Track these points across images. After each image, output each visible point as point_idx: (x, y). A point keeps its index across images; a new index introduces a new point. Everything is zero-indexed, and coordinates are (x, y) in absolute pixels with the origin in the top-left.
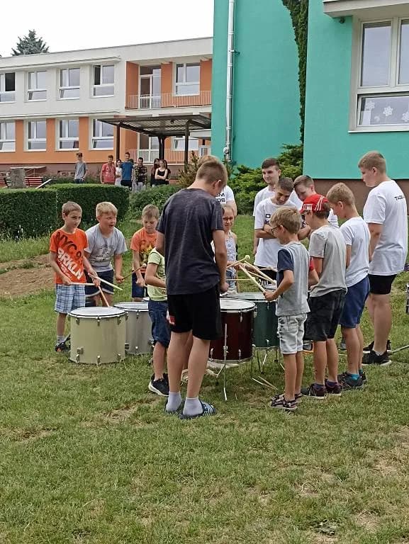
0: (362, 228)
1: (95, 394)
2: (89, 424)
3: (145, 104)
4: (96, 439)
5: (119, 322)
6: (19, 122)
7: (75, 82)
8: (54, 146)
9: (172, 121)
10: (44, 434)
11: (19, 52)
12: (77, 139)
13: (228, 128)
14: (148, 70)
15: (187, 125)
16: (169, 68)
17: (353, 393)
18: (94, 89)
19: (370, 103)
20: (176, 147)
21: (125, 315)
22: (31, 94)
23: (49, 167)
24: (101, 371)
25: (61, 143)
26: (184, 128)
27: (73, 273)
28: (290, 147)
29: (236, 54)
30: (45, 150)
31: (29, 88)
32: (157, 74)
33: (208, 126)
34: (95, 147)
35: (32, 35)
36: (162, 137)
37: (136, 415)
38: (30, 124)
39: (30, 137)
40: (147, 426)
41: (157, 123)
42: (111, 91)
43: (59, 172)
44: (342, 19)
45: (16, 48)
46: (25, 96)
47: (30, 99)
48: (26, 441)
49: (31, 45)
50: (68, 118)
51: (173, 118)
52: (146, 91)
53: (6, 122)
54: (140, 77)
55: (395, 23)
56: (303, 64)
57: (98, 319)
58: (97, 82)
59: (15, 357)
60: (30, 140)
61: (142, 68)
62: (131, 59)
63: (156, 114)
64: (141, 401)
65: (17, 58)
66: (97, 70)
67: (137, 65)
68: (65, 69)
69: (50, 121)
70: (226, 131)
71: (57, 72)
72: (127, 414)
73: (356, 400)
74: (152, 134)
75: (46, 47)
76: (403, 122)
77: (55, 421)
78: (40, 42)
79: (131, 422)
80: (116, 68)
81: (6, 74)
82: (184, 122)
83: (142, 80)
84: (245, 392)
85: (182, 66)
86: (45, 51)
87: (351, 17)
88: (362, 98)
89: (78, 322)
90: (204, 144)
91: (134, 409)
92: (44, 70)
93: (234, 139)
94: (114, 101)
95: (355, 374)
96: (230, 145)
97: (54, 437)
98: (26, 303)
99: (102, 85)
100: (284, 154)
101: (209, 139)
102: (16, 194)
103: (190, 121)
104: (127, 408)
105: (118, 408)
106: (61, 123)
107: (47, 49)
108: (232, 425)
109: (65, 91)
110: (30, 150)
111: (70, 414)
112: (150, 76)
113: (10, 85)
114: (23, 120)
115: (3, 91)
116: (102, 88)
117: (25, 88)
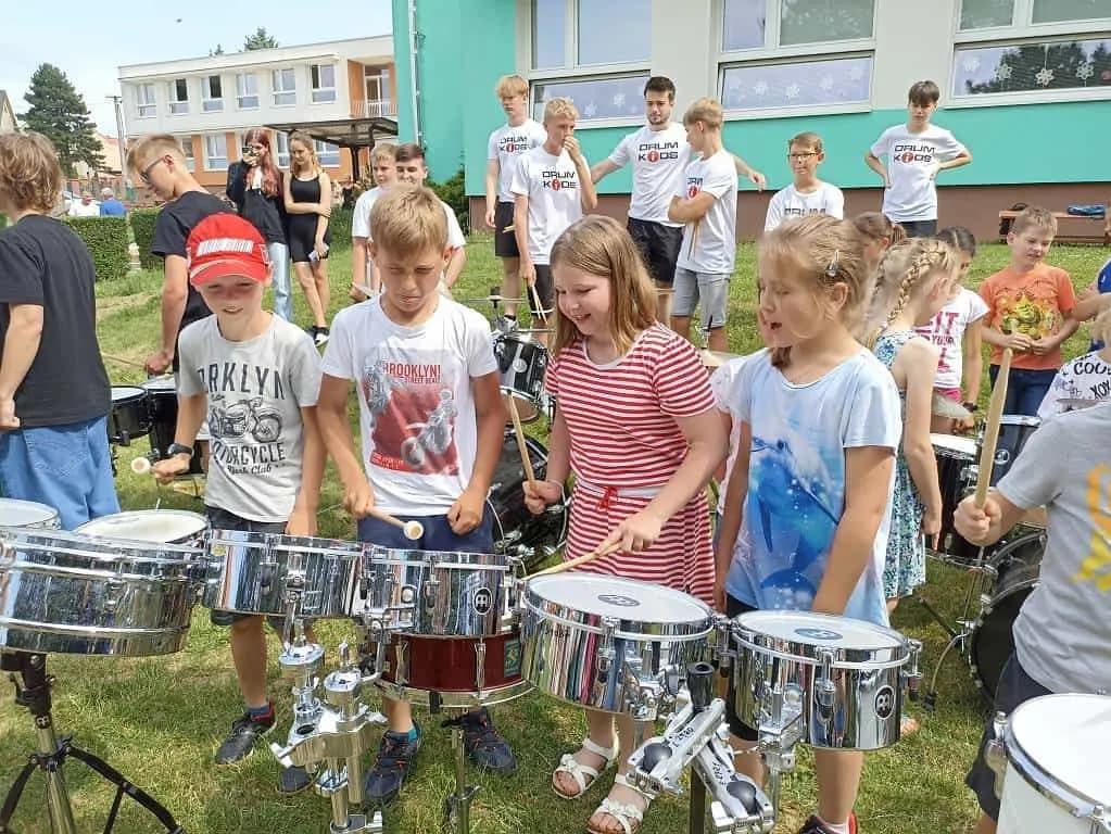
3: (374, 111)
6: (230, 135)
7: (290, 85)
14: (374, 70)
18: (314, 94)
22: (241, 101)
31: (239, 94)
32: (384, 75)
35: (262, 34)
42: (331, 96)
46: (234, 103)
47: (241, 106)
52: (373, 95)
53: (215, 136)
54: (366, 78)
58: (316, 85)
61: (367, 67)
62: (353, 57)
66: (315, 70)
67: (361, 64)
68: (279, 70)
71: (269, 75)
80: (336, 69)
81: (209, 78)
82: (364, 128)
83: (368, 82)
94: (338, 108)
99: (321, 89)
109: (280, 97)
112: (378, 77)
113: (216, 91)
114: (233, 134)
115: (209, 98)
116: (321, 92)
117: (233, 94)
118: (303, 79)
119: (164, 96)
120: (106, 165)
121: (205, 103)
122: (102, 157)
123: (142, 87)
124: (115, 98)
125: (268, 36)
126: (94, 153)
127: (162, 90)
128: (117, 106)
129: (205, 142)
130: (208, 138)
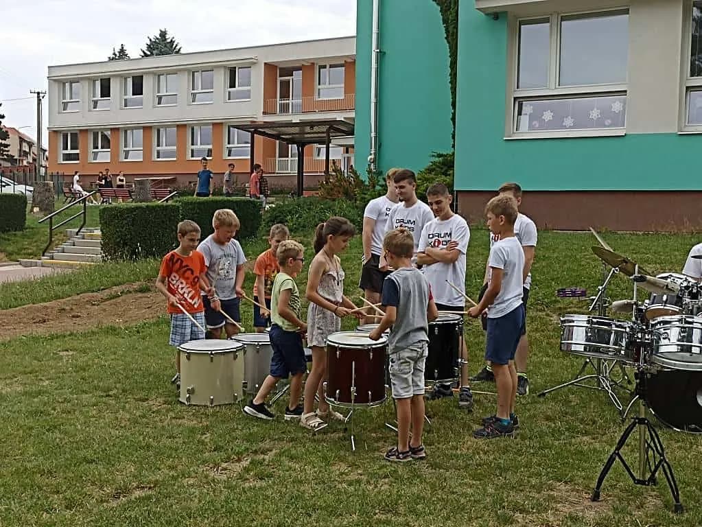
1: (203, 443)
2: (191, 481)
3: (285, 109)
4: (197, 500)
5: (235, 357)
6: (147, 129)
7: (209, 85)
8: (185, 154)
9: (312, 127)
10: (138, 493)
11: (149, 53)
12: (210, 147)
13: (373, 135)
14: (288, 71)
15: (328, 132)
16: (310, 69)
18: (229, 92)
19: (528, 108)
20: (318, 155)
21: (242, 348)
22: (160, 98)
23: (179, 178)
24: (213, 415)
25: (192, 151)
26: (325, 135)
28: (440, 156)
29: (381, 55)
30: (175, 159)
31: (159, 92)
32: (297, 76)
33: (351, 133)
34: (229, 155)
35: (163, 34)
36: (302, 144)
37: (247, 470)
38: (159, 131)
39: (158, 145)
40: (259, 484)
41: (296, 130)
42: (247, 95)
43: (190, 183)
44: (496, 15)
45: (145, 48)
46: (154, 100)
47: (159, 103)
48: (115, 503)
49: (162, 45)
50: (202, 124)
51: (312, 124)
52: (285, 95)
53: (132, 129)
54: (279, 79)
55: (554, 20)
56: (453, 65)
57: (212, 354)
58: (232, 85)
59: (116, 397)
60: (159, 148)
61: (280, 69)
62: (271, 60)
63: (296, 119)
64: (255, 452)
65: (146, 59)
66: (232, 72)
67: (276, 66)
68: (198, 71)
69: (181, 127)
70: (371, 138)
71: (189, 74)
72: (237, 468)
74: (292, 141)
75: (178, 48)
76: (565, 127)
77: (153, 478)
78: (172, 42)
79: (241, 478)
80: (253, 71)
81: (133, 77)
83: (281, 82)
84: (377, 441)
85: (325, 67)
86: (178, 52)
87: (506, 13)
88: (519, 101)
89: (188, 358)
90: (347, 152)
91: (245, 463)
92: (175, 73)
93: (380, 147)
94: (252, 108)
96: (375, 154)
97: (149, 498)
98: (138, 332)
99: (237, 88)
100: (434, 163)
101: (352, 146)
103: (331, 127)
104: (239, 460)
105: (228, 460)
106: (193, 129)
107: (179, 50)
109: (197, 95)
110: (159, 159)
111: (171, 468)
112: (290, 78)
113: (138, 90)
114: (151, 127)
115: (130, 95)
116: (238, 91)
117: (154, 92)
118: (221, 79)
119: (83, 92)
120: (9, 153)
121: (126, 100)
122: (7, 146)
123: (67, 85)
124: (38, 93)
127: (87, 88)
128: (39, 101)
129: (122, 135)
130: (126, 132)
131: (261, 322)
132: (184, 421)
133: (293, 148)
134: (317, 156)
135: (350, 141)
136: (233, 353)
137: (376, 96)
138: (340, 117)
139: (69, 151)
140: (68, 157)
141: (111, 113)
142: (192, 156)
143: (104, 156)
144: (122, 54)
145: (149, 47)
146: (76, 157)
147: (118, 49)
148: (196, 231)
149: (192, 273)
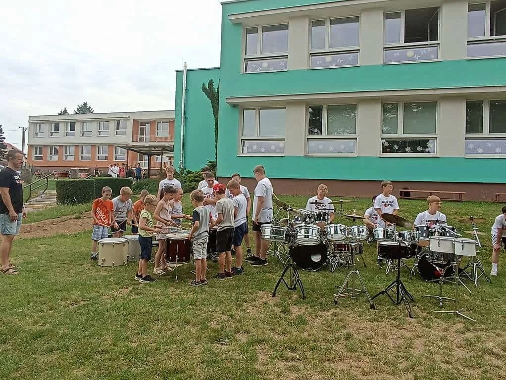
0: (243, 200)
1: (110, 281)
2: (107, 297)
3: (142, 140)
4: (110, 304)
5: (124, 245)
6: (77, 146)
7: (107, 128)
8: (95, 158)
9: (155, 148)
10: (82, 303)
11: (78, 112)
12: (107, 155)
13: (182, 152)
14: (143, 124)
15: (162, 150)
16: (154, 123)
17: (238, 277)
18: (116, 132)
19: (246, 143)
21: (127, 242)
22: (83, 133)
24: (114, 270)
25: (98, 157)
26: (161, 152)
27: (103, 220)
28: (210, 162)
29: (186, 119)
30: (89, 160)
31: (83, 130)
32: (148, 126)
33: (172, 151)
34: (116, 159)
36: (150, 155)
37: (131, 292)
38: (82, 147)
39: (82, 154)
40: (137, 297)
41: (148, 149)
42: (125, 133)
44: (234, 106)
45: (76, 110)
46: (81, 134)
47: (83, 135)
48: (72, 307)
49: (84, 109)
50: (103, 145)
51: (155, 147)
52: (142, 133)
53: (70, 146)
54: (139, 127)
55: (257, 109)
56: (216, 124)
57: (113, 244)
58: (118, 129)
59: (68, 264)
61: (140, 122)
62: (136, 118)
63: (147, 145)
64: (134, 284)
65: (77, 115)
66: (118, 123)
67: (138, 121)
68: (103, 121)
69: (93, 146)
70: (181, 154)
71: (97, 123)
72: (126, 291)
73: (239, 280)
74: (145, 154)
76: (262, 152)
77: (88, 296)
78: (90, 108)
79: (129, 295)
80: (128, 122)
81: (70, 123)
82: (160, 149)
83: (140, 128)
84: (187, 278)
85: (160, 123)
87: (238, 105)
88: (243, 141)
89: (103, 246)
90: (170, 159)
91: (130, 289)
92: (91, 122)
93: (185, 158)
94: (127, 139)
95: (239, 268)
96: (183, 160)
97: (88, 304)
98: (76, 236)
100: (208, 165)
101: (173, 157)
102: (74, 181)
103: (164, 148)
104: (127, 288)
105: (122, 288)
106: (99, 147)
107: (93, 112)
108: (180, 294)
109: (101, 132)
110: (82, 160)
111: (96, 292)
112: (145, 127)
113: (73, 128)
114: (79, 146)
115: (69, 131)
116: (120, 131)
117: (80, 130)
118: (113, 125)
119: (46, 128)
121: (67, 133)
123: (38, 125)
124: (23, 128)
125: (88, 105)
126: (2, 150)
127: (48, 126)
128: (24, 132)
129: (64, 148)
130: (66, 147)
131: (135, 230)
132: (101, 273)
133: (146, 157)
134: (157, 161)
135: (171, 155)
136: (123, 244)
137: (183, 136)
138: (167, 144)
139: (38, 155)
140: (37, 158)
141: (59, 138)
142: (98, 159)
143: (55, 158)
144: (65, 112)
145: (78, 110)
146: (41, 158)
147: (63, 110)
148: (109, 191)
149: (106, 209)
